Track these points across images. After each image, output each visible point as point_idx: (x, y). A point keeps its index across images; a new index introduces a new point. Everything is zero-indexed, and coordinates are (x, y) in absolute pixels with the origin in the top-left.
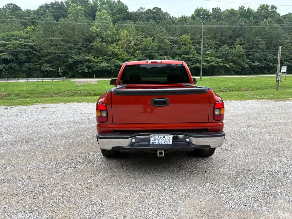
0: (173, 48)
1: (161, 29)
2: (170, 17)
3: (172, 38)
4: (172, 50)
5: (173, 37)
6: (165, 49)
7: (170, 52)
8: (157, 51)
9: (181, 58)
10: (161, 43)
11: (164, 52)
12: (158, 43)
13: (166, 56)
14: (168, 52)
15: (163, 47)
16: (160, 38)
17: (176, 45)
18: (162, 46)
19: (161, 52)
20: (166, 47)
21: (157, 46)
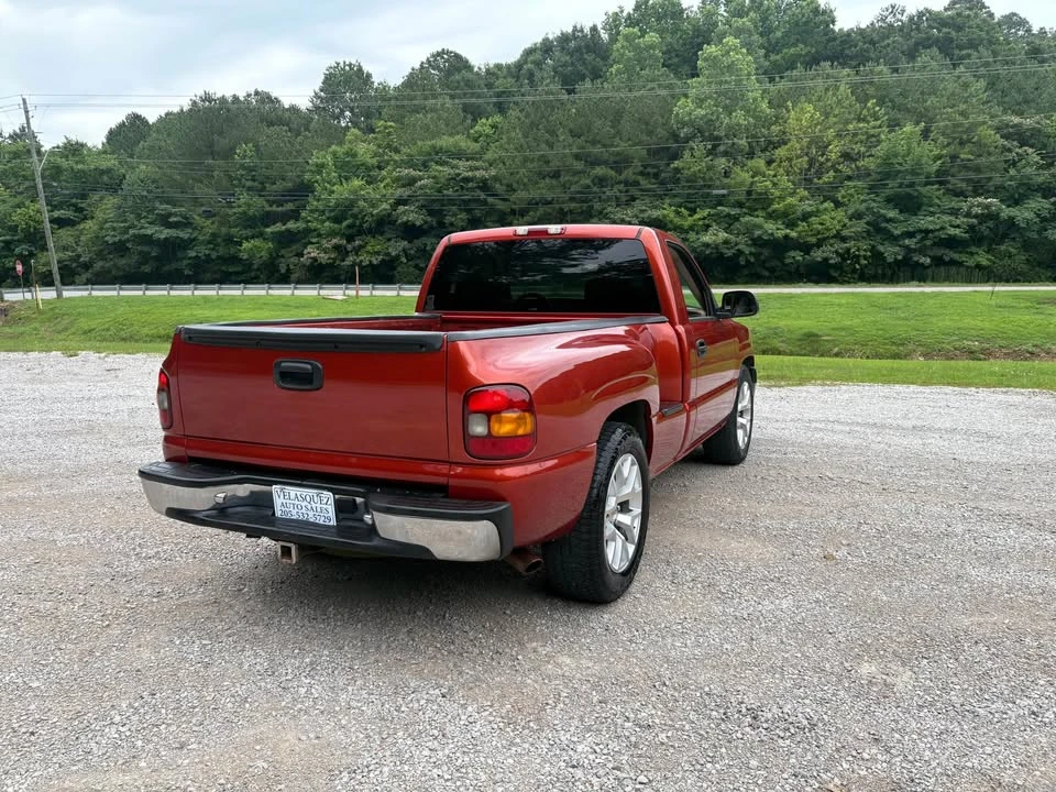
0: (1014, 164)
1: (966, 86)
2: (1029, 31)
3: (1016, 120)
4: (1012, 172)
5: (1020, 114)
6: (978, 170)
7: (997, 179)
8: (941, 178)
9: (1052, 204)
10: (962, 143)
11: (968, 181)
12: (949, 144)
13: (980, 195)
14: (990, 179)
15: (969, 160)
16: (955, 126)
17: (1030, 150)
18: (962, 156)
19: (957, 182)
20: (982, 160)
21: (939, 157)
